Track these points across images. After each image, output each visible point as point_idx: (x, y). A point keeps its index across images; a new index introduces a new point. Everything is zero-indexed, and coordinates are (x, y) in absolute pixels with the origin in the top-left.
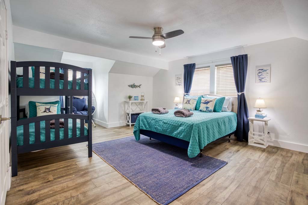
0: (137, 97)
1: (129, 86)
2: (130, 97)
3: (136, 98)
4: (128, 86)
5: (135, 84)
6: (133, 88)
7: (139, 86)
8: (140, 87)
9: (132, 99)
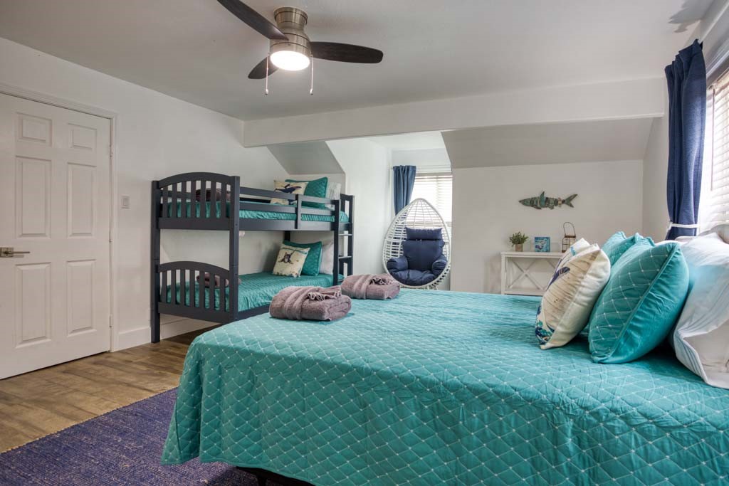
0: (543, 239)
1: (524, 202)
2: (518, 241)
3: (540, 244)
4: (520, 204)
5: (546, 196)
6: (539, 208)
7: (568, 201)
8: (572, 202)
9: (525, 245)
